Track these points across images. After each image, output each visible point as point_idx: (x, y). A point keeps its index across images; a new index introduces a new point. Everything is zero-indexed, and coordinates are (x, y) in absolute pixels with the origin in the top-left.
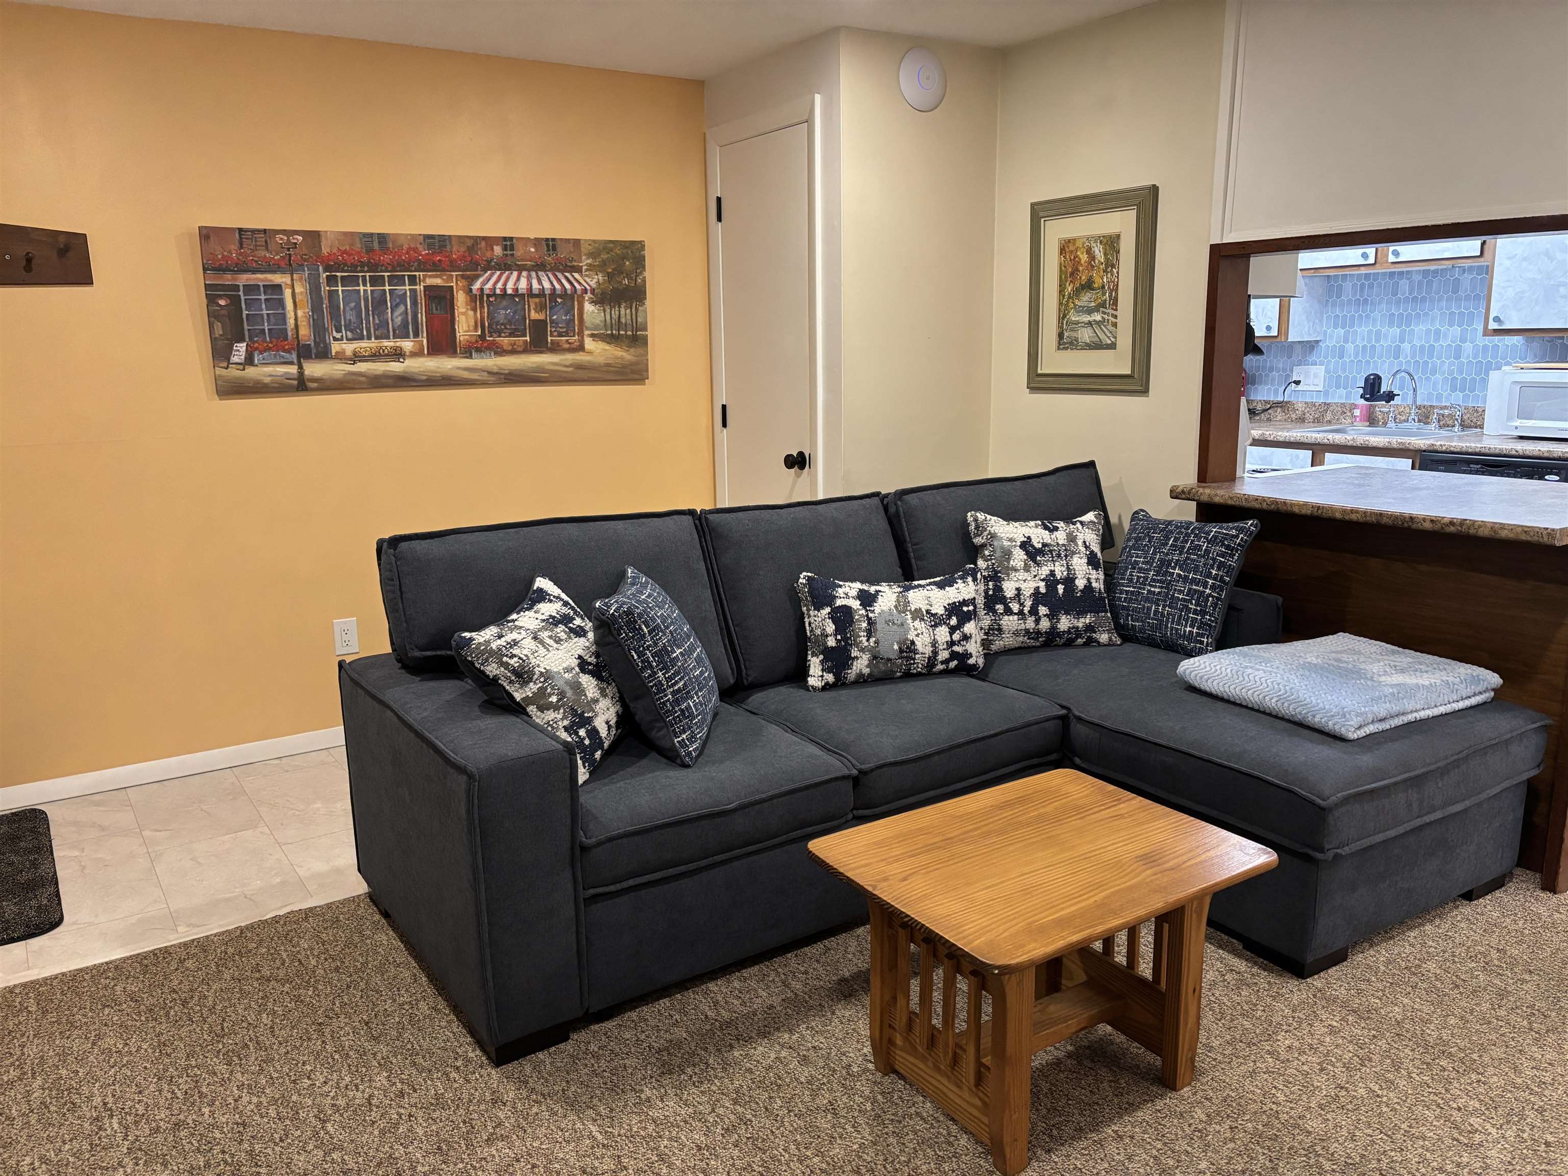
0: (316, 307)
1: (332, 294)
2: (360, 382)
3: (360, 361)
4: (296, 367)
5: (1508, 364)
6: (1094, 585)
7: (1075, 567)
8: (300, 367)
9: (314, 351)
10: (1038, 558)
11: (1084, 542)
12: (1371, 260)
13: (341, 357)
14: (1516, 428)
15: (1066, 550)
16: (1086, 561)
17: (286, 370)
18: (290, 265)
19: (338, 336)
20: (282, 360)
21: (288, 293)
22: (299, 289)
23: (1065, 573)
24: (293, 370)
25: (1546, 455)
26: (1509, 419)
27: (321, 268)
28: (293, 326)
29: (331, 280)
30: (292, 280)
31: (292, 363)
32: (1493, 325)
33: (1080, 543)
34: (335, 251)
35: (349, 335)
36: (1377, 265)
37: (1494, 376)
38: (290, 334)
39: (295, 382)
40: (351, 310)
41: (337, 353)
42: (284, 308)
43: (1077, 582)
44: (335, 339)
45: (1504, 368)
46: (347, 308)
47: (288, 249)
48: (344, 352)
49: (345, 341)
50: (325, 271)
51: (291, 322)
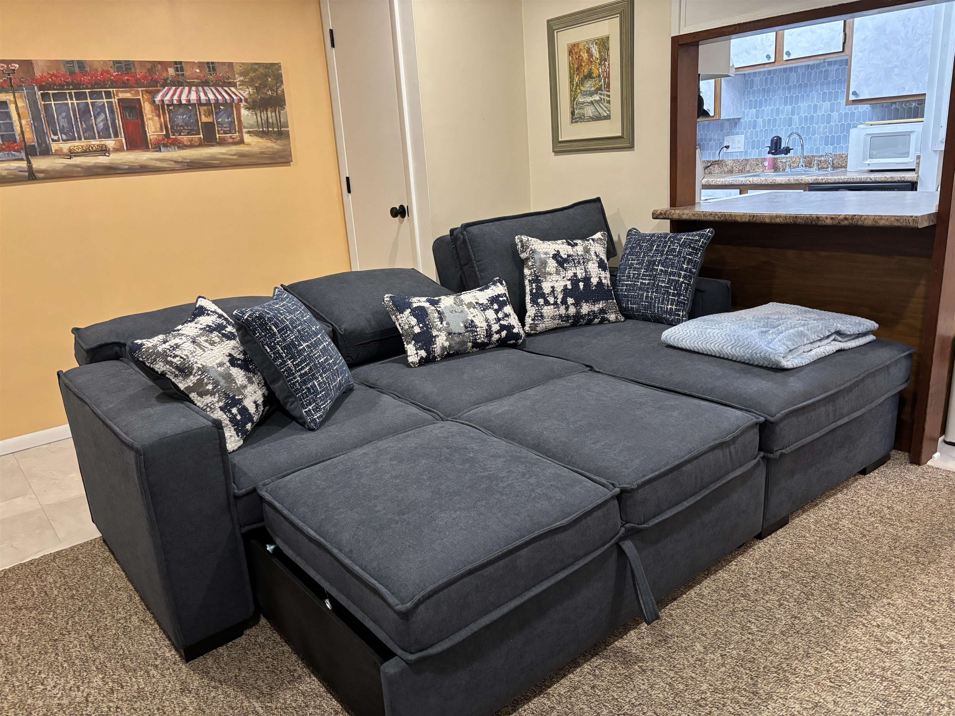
0: (36, 117)
1: (47, 108)
2: (78, 172)
3: (75, 156)
4: (26, 162)
5: (861, 124)
6: (604, 281)
7: (590, 270)
8: (29, 162)
9: (38, 150)
10: (565, 265)
11: (595, 253)
12: (772, 60)
13: (59, 154)
14: (869, 165)
15: (583, 258)
16: (597, 265)
17: (19, 165)
18: (12, 86)
19: (56, 138)
20: (14, 158)
21: (12, 107)
22: (20, 104)
23: (584, 274)
24: (24, 164)
25: (890, 180)
26: (864, 159)
27: (36, 88)
28: (19, 132)
29: (45, 96)
30: (15, 97)
31: (22, 160)
32: (852, 98)
33: (592, 253)
34: (45, 74)
35: (64, 137)
36: (776, 63)
37: (853, 132)
38: (17, 137)
39: (27, 174)
40: (63, 118)
41: (56, 150)
42: (10, 119)
43: (592, 280)
44: (53, 140)
45: (859, 126)
46: (60, 117)
47: (9, 74)
48: (61, 149)
49: (61, 142)
50: (40, 90)
51: (17, 129)
